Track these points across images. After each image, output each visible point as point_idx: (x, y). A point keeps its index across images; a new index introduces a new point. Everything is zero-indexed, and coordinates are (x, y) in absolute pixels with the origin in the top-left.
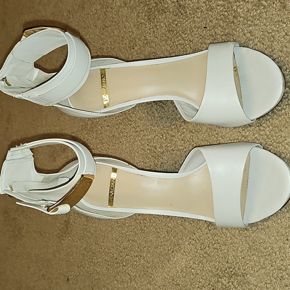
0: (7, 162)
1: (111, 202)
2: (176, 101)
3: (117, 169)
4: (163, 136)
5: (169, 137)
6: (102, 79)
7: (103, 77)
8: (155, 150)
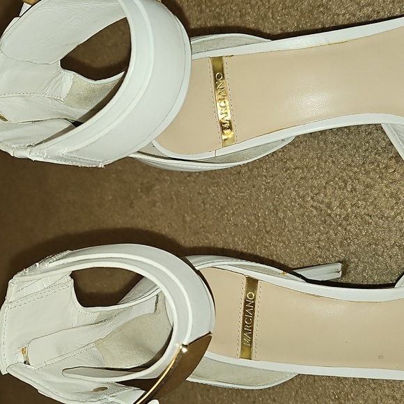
0: (10, 306)
1: (247, 349)
2: (387, 124)
3: (257, 280)
4: (346, 184)
5: (360, 187)
6: (215, 81)
7: (219, 77)
8: (329, 211)
